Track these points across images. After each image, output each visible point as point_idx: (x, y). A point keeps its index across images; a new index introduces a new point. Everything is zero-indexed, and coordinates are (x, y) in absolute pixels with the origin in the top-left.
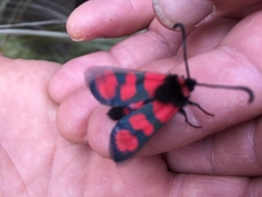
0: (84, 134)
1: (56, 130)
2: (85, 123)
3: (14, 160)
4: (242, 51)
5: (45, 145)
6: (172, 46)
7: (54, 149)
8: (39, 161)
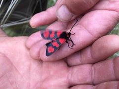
0: (39, 56)
1: (30, 58)
2: (39, 53)
3: (17, 69)
4: (83, 26)
5: (27, 63)
6: (65, 26)
7: (30, 64)
8: (26, 68)
